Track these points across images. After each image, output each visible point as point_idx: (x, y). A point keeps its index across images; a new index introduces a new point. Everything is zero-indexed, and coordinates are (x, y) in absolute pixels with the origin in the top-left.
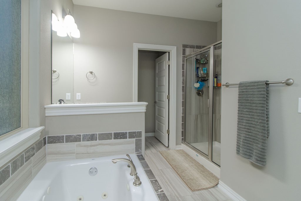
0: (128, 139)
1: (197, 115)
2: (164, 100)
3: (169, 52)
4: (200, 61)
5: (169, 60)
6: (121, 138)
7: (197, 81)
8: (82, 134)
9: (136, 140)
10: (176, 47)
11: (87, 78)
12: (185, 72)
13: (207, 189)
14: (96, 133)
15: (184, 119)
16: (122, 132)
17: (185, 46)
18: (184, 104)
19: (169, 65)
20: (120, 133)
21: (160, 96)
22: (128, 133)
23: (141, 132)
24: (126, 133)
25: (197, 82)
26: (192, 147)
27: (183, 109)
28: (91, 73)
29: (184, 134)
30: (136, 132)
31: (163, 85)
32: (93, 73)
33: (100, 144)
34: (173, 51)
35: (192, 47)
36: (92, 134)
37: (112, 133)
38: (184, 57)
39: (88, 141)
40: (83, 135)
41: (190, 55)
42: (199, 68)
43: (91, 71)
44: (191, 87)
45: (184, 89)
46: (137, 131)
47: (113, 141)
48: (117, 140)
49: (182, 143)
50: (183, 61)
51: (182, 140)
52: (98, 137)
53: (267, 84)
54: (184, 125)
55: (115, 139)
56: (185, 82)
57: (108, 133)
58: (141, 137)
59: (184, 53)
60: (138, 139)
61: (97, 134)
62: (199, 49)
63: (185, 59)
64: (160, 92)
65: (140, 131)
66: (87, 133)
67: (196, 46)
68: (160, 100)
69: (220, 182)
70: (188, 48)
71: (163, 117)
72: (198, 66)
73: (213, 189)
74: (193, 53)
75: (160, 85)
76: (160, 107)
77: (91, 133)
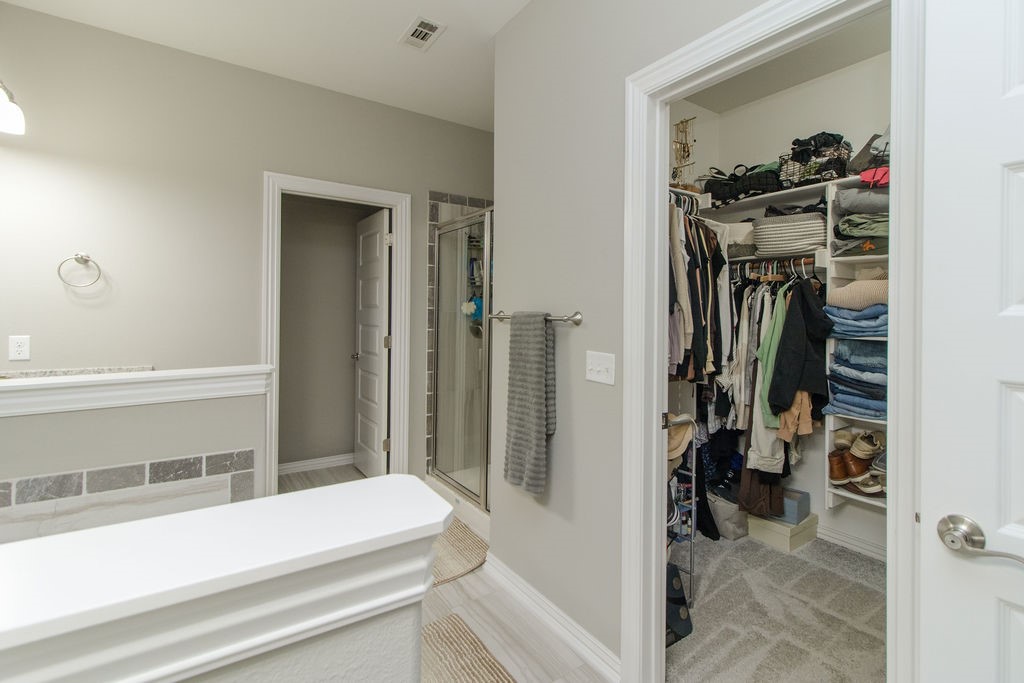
0: (204, 478)
1: (473, 392)
2: (377, 351)
3: (390, 210)
4: (477, 242)
5: (390, 231)
6: (177, 478)
7: (471, 296)
8: (14, 481)
9: (233, 477)
10: (408, 198)
11: (62, 282)
12: (436, 270)
13: (454, 579)
14: (79, 471)
15: (434, 403)
16: (184, 457)
17: (437, 197)
18: (434, 361)
19: (390, 248)
20: (173, 461)
21: (368, 338)
22: (204, 461)
23: (252, 451)
24: (199, 460)
25: (471, 300)
26: (455, 484)
27: (430, 375)
28: (84, 261)
29: (433, 446)
30: (233, 454)
31: (375, 306)
32: (90, 263)
33: (93, 505)
34: (402, 206)
35: (457, 200)
36: (58, 477)
37: (142, 467)
38: (433, 227)
39: (42, 499)
40: (19, 483)
41: (453, 222)
42: (475, 260)
43: (83, 254)
44: (455, 313)
45: (434, 318)
46: (236, 451)
47: (148, 488)
48: (163, 484)
49: (428, 473)
50: (432, 239)
51: (428, 466)
52: (88, 483)
53: (547, 321)
54: (433, 422)
55: (154, 482)
56: (436, 298)
57: (128, 468)
58: (253, 467)
59: (434, 215)
60: (238, 475)
61: (82, 473)
62: (477, 209)
63: (437, 233)
64: (369, 326)
65: (248, 449)
66: (40, 476)
67: (470, 199)
68: (369, 352)
69: (490, 556)
70: (446, 201)
71: (373, 402)
72: (474, 256)
73: (470, 577)
74: (460, 218)
75: (369, 305)
76: (369, 372)
77: (58, 474)
